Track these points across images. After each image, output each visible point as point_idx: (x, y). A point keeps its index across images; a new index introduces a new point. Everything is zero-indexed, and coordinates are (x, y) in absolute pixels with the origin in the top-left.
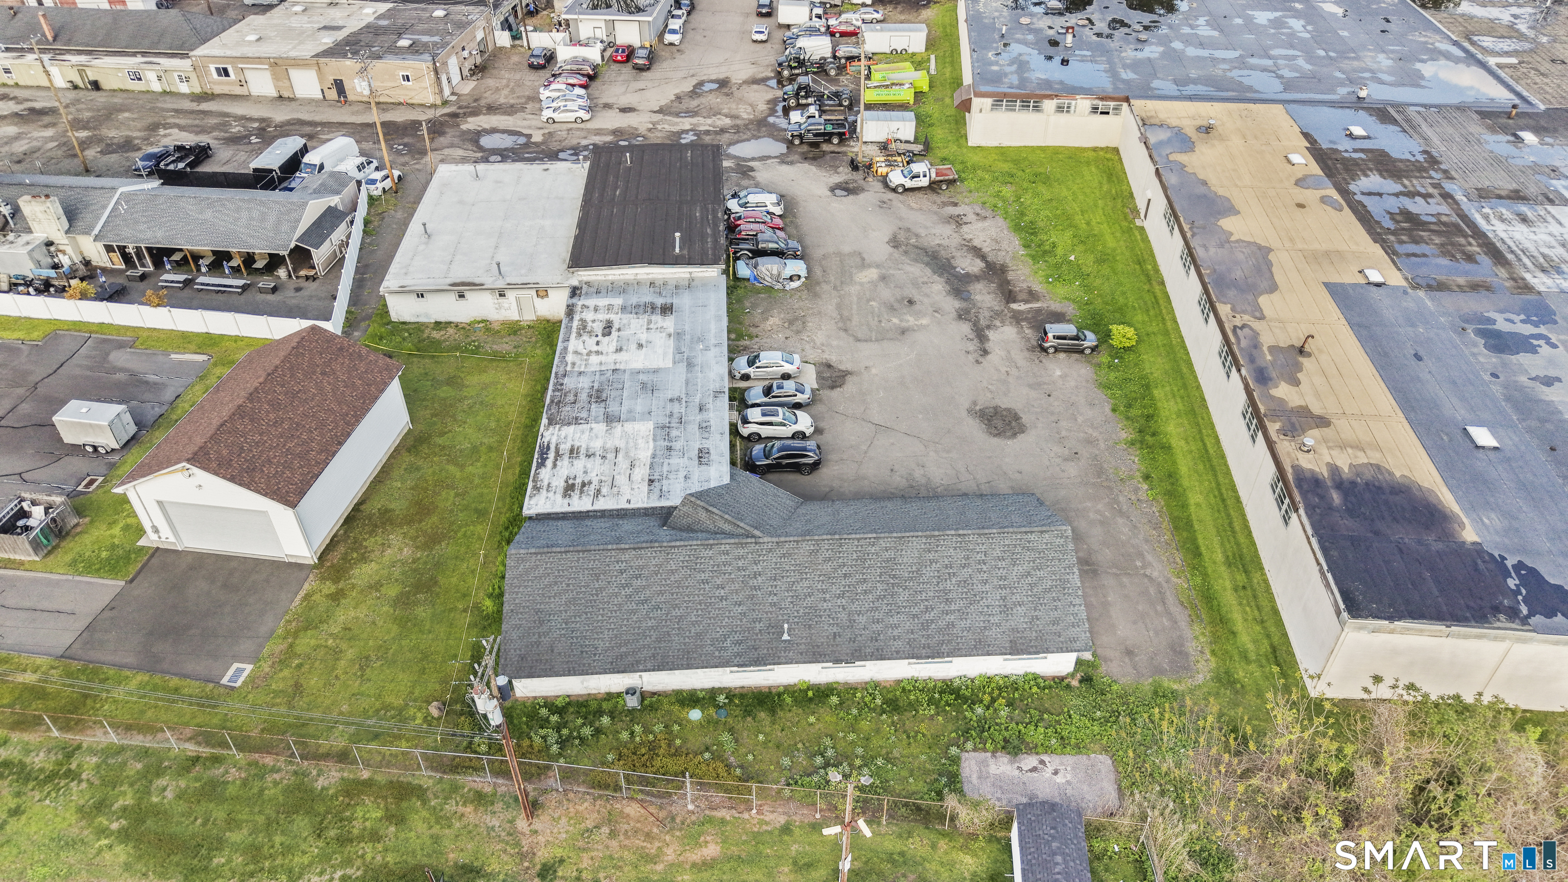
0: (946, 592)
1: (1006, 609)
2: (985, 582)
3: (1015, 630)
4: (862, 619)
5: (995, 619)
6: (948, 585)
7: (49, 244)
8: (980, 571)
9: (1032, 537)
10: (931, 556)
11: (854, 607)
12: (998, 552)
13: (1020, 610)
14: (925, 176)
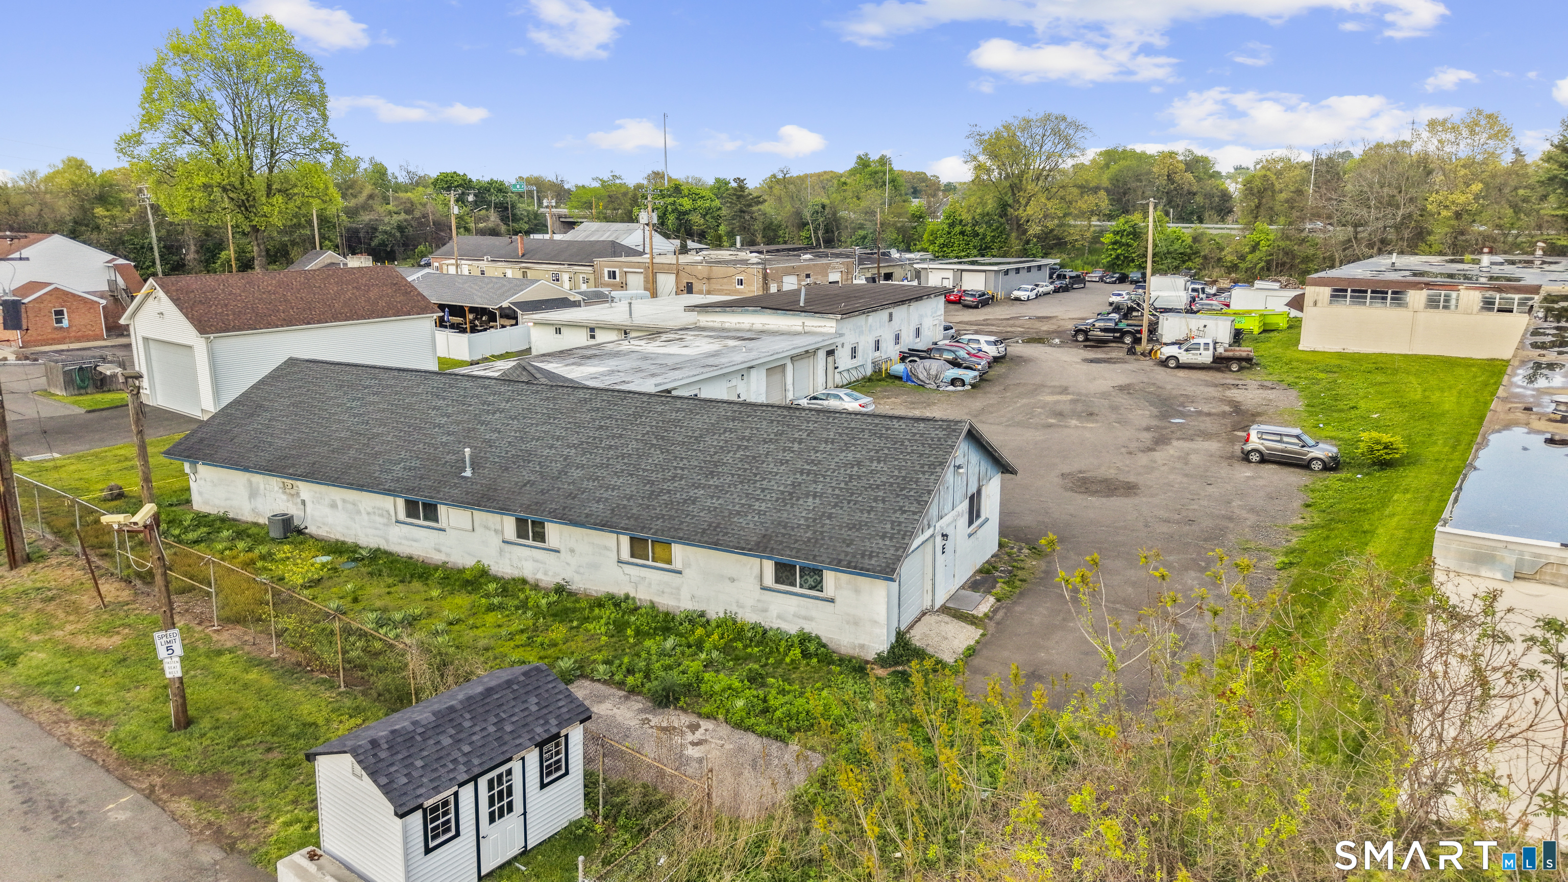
0: (718, 464)
2: (784, 462)
3: (782, 525)
5: (761, 506)
6: (727, 458)
8: (787, 450)
11: (580, 460)
13: (811, 502)
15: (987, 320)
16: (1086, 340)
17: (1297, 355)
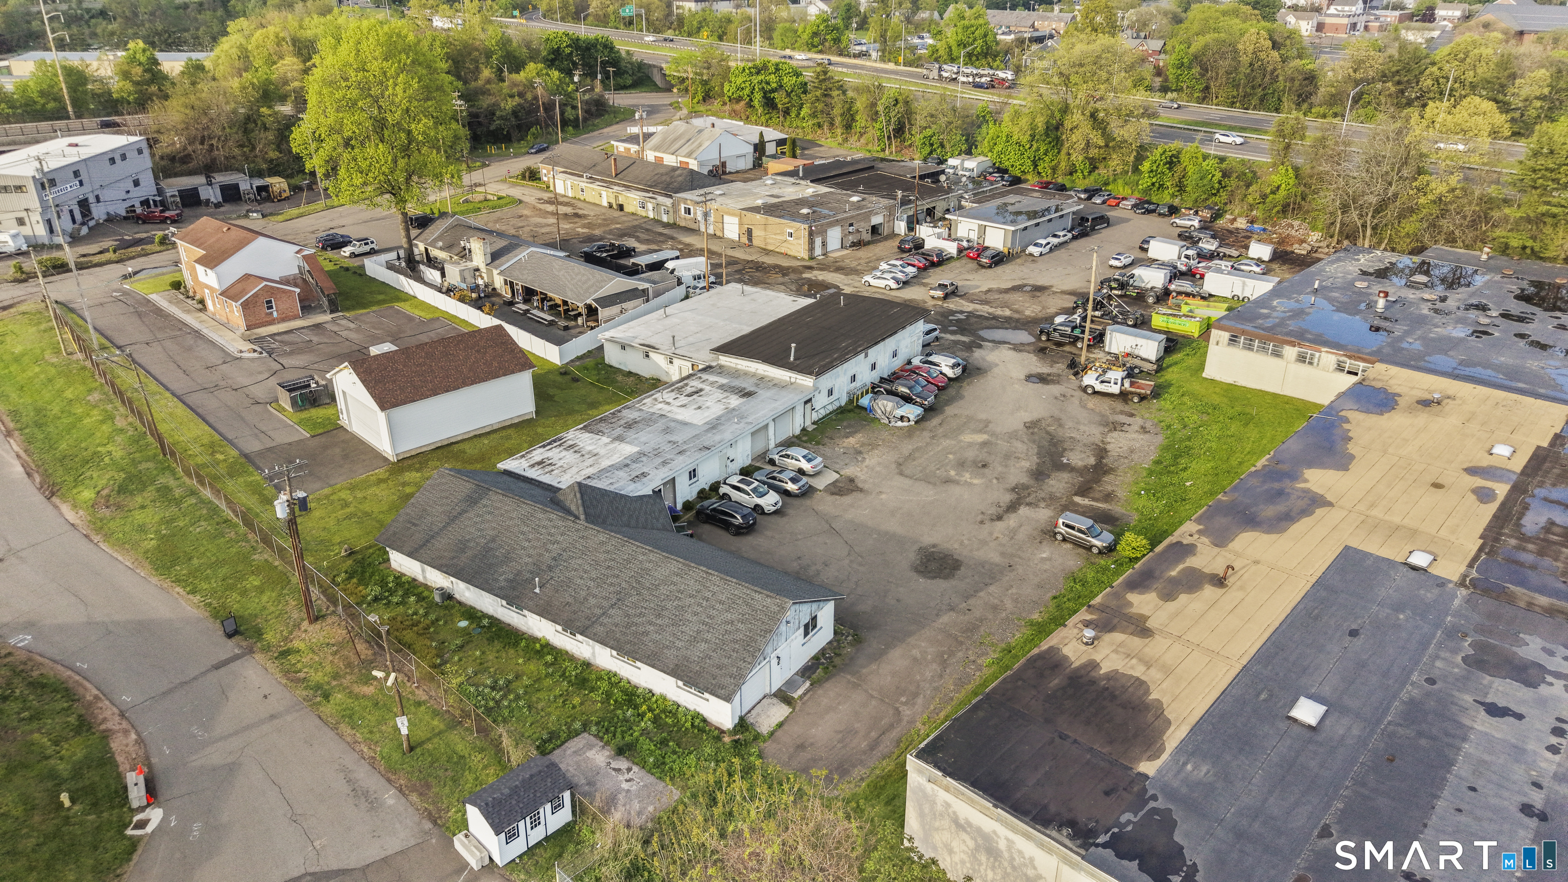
0: (664, 608)
1: (694, 640)
2: (696, 614)
3: (686, 659)
4: (592, 601)
5: (679, 644)
6: (669, 605)
7: (477, 270)
8: (700, 605)
9: (757, 596)
10: (675, 579)
11: (595, 591)
12: (723, 598)
13: (703, 646)
14: (1116, 383)
15: (989, 291)
16: (1048, 340)
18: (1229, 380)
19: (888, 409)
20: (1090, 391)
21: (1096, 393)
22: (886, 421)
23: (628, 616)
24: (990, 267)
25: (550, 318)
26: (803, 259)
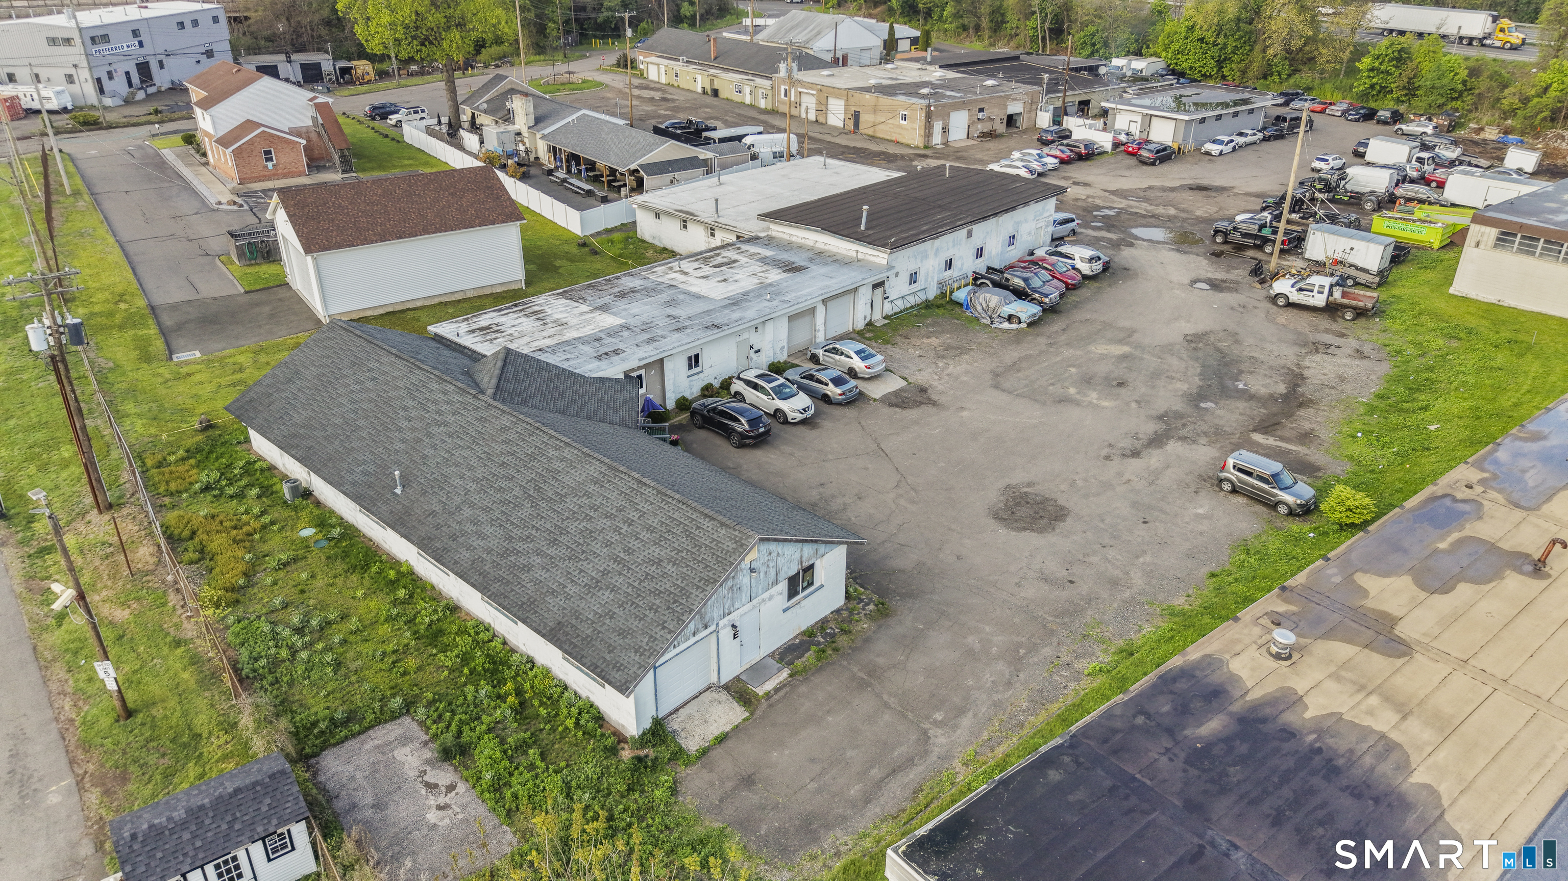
0: (563, 531)
1: (595, 585)
2: (608, 544)
3: (576, 614)
4: (467, 512)
5: (571, 589)
6: (573, 527)
7: (519, 134)
8: (617, 530)
9: (707, 524)
10: (591, 488)
11: (475, 498)
12: (654, 522)
13: (607, 595)
14: (1320, 292)
15: (1150, 188)
16: (1225, 242)
17: (1439, 304)
18: (1492, 299)
19: (992, 305)
20: (1281, 302)
21: (1290, 305)
22: (988, 321)
23: (510, 538)
24: (1153, 164)
25: (587, 187)
26: (917, 147)
